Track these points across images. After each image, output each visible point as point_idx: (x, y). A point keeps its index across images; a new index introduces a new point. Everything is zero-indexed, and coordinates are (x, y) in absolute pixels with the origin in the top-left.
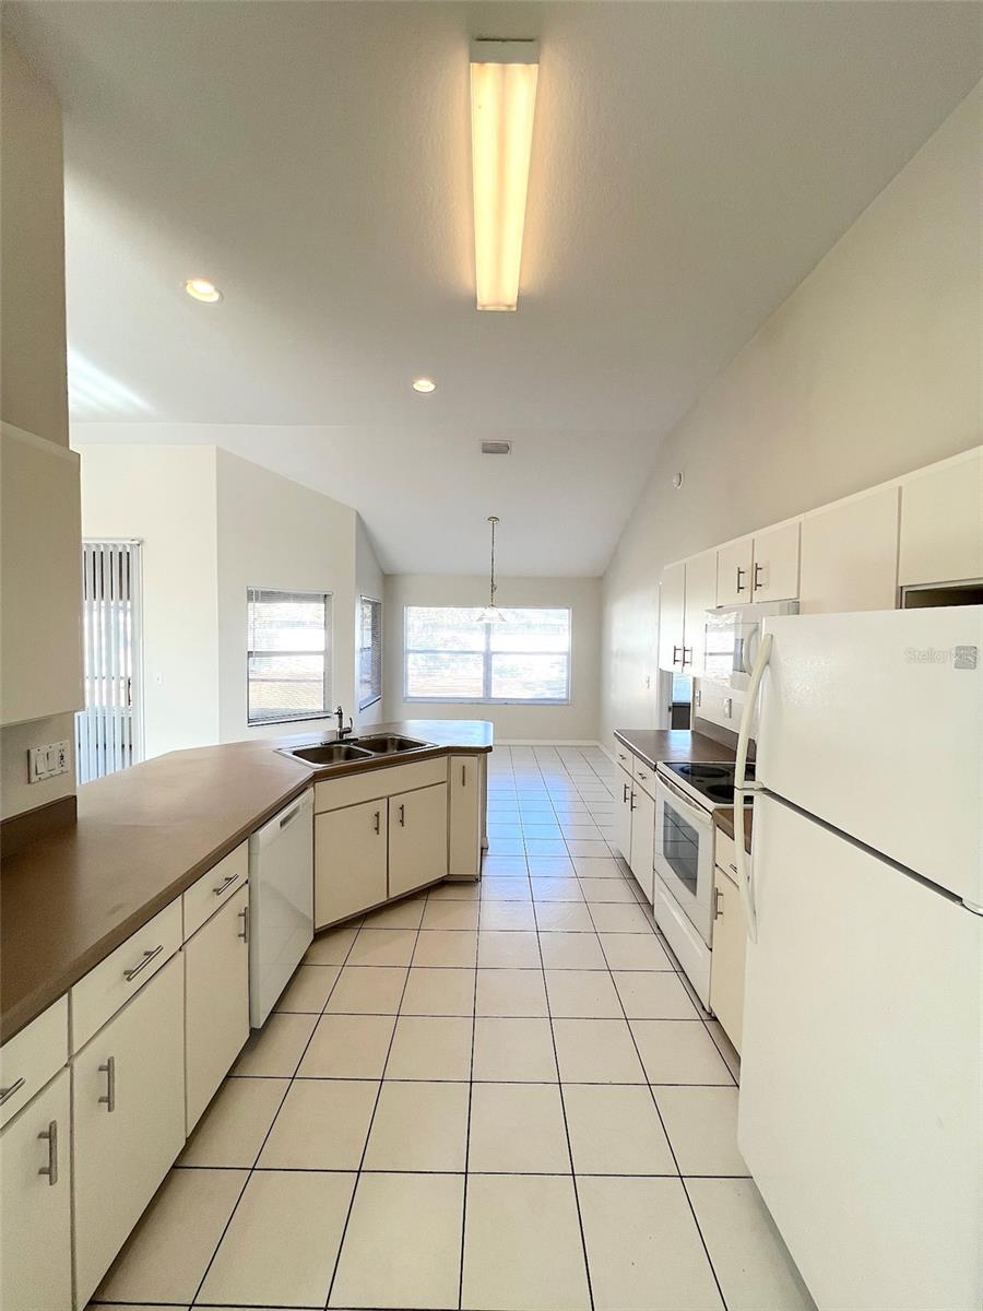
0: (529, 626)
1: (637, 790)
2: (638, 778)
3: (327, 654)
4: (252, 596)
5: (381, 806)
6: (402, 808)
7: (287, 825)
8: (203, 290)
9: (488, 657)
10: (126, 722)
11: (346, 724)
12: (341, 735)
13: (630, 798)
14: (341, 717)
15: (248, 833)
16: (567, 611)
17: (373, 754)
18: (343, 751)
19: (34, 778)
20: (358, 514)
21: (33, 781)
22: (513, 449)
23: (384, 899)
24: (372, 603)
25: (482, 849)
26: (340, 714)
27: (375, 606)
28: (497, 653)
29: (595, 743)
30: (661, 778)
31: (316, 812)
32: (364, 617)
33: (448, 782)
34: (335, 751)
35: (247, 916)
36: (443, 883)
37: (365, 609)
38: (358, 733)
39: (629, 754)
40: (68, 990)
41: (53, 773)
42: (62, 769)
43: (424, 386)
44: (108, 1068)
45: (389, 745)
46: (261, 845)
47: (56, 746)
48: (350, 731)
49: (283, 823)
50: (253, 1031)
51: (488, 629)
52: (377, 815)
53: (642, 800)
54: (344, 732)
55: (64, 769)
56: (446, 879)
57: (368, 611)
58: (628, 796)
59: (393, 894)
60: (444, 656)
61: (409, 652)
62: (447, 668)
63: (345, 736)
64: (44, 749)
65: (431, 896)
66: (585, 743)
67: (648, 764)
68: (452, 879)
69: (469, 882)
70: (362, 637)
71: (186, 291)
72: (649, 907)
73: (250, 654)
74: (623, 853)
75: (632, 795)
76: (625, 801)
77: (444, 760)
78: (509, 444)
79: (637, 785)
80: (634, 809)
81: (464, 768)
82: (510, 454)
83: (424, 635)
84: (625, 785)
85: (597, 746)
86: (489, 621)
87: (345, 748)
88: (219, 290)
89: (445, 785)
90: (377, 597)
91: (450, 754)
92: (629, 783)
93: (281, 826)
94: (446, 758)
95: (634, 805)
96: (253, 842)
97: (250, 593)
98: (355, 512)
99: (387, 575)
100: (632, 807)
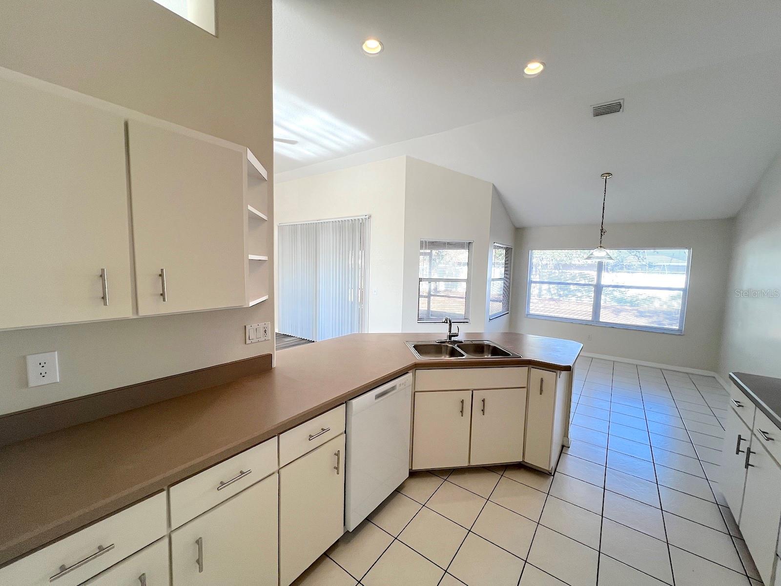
0: (651, 266)
1: (757, 447)
3: (468, 281)
4: (425, 245)
5: (467, 396)
6: (483, 401)
7: (383, 398)
8: (372, 46)
9: (598, 289)
11: (454, 330)
12: (450, 337)
13: (746, 452)
15: (345, 400)
16: (687, 251)
18: (449, 348)
19: (248, 342)
20: (494, 185)
21: (247, 343)
22: (626, 106)
23: (466, 464)
24: (505, 248)
25: (563, 446)
27: (508, 250)
28: (607, 286)
29: (712, 374)
31: (416, 390)
33: (527, 388)
34: (443, 349)
36: (521, 466)
37: (500, 252)
38: (463, 337)
39: (750, 404)
40: (165, 489)
41: (260, 340)
42: (265, 338)
43: (534, 68)
44: (198, 543)
45: (485, 349)
47: (262, 325)
49: (379, 396)
50: (346, 532)
51: (600, 267)
52: (462, 402)
53: (762, 461)
54: (452, 336)
55: (267, 339)
56: (523, 463)
57: (502, 253)
58: (743, 449)
59: (474, 463)
60: (572, 287)
61: (532, 282)
62: (574, 296)
63: (453, 339)
64: (255, 326)
65: (507, 474)
66: (700, 372)
69: (542, 473)
71: (362, 49)
73: (421, 280)
74: (729, 505)
75: (749, 451)
76: (737, 453)
77: (524, 370)
78: (621, 101)
79: (756, 439)
80: (749, 466)
81: (542, 380)
82: (623, 111)
83: (557, 271)
84: (740, 436)
85: (714, 377)
86: (600, 260)
87: (450, 347)
88: (381, 43)
89: (526, 389)
90: (510, 244)
91: (530, 366)
92: (746, 435)
93: (376, 399)
94: (527, 368)
95: (750, 463)
96: (349, 406)
97: (422, 242)
98: (492, 185)
99: (518, 228)
100: (747, 465)
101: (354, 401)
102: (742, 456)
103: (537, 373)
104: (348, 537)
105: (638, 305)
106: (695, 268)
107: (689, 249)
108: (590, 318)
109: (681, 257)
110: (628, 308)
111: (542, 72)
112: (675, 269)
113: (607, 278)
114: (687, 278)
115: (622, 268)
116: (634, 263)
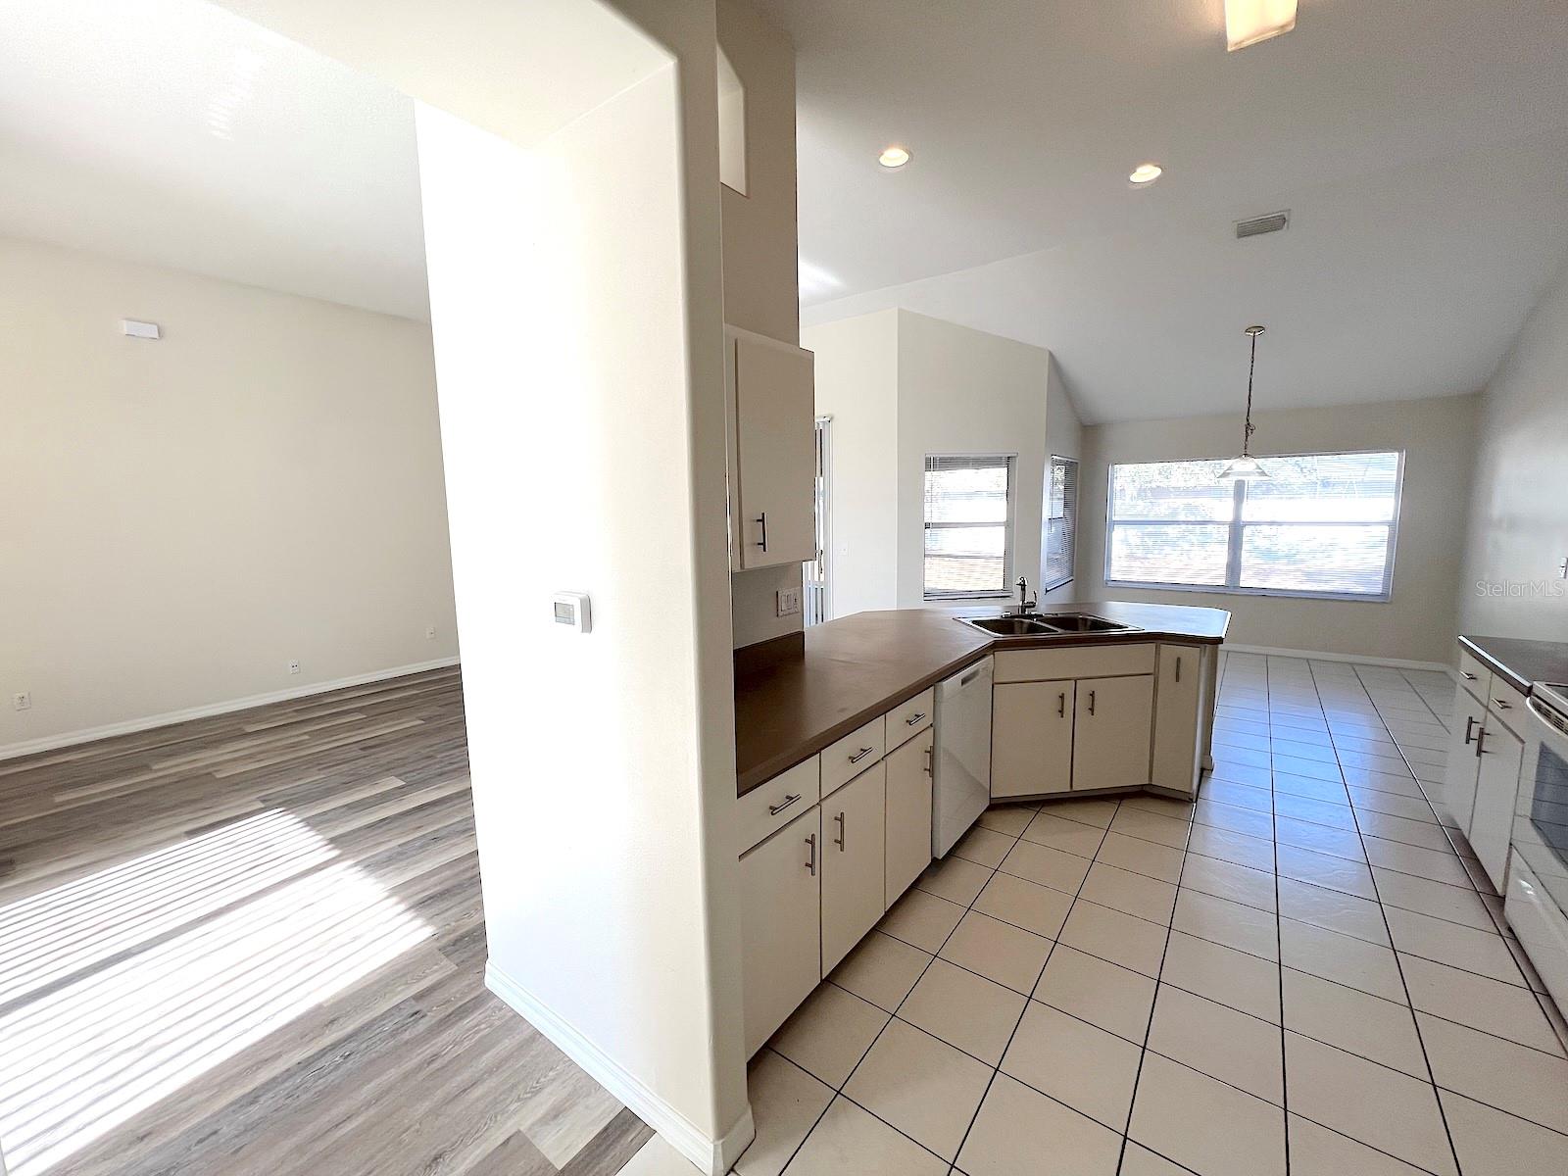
0: (1326, 484)
1: (1492, 726)
2: (1496, 708)
3: (1008, 525)
4: (933, 464)
5: (1067, 688)
6: (1092, 694)
7: (967, 684)
8: (895, 157)
9: (1236, 530)
10: (819, 591)
11: (1029, 598)
12: (1024, 608)
13: (1479, 739)
14: (1023, 589)
15: (932, 681)
16: (1396, 454)
17: (1060, 631)
18: (1025, 626)
19: (781, 614)
20: (1051, 354)
22: (1293, 220)
23: (1061, 786)
24: (1066, 464)
25: (1202, 770)
26: (1023, 586)
27: (1071, 468)
28: (1250, 523)
29: (1439, 667)
30: (1538, 708)
31: (995, 681)
32: (1054, 483)
33: (1155, 675)
34: (1016, 626)
35: (932, 753)
36: (1144, 793)
37: (1057, 472)
38: (1043, 608)
39: (1484, 673)
40: (819, 751)
41: (791, 611)
42: (796, 609)
43: (1146, 174)
44: (841, 819)
45: (1080, 625)
46: (945, 694)
47: (792, 591)
48: (1034, 606)
49: (964, 682)
50: (934, 860)
51: (1241, 491)
52: (1062, 697)
53: (1499, 741)
54: (1026, 607)
56: (1147, 789)
57: (1060, 474)
58: (1475, 734)
59: (1081, 785)
61: (1114, 523)
63: (1029, 611)
64: (786, 592)
65: (1125, 802)
66: (1419, 665)
67: (1517, 686)
68: (1155, 791)
69: (1179, 800)
70: (1052, 506)
71: (879, 162)
72: (1495, 900)
73: (927, 526)
74: (1459, 823)
75: (1482, 732)
76: (1467, 742)
77: (1151, 647)
78: (1286, 214)
79: (1492, 717)
80: (1483, 754)
81: (1179, 660)
82: (1288, 227)
83: (1140, 502)
84: (1471, 718)
85: (1444, 673)
86: (1240, 478)
87: (1027, 623)
88: (907, 151)
89: (1152, 677)
90: (1072, 455)
91: (1160, 641)
92: (1479, 714)
93: (962, 684)
94: (1153, 645)
95: (1484, 748)
96: (938, 691)
97: (928, 461)
98: (1047, 356)
99: (1085, 426)
100: (1480, 752)
101: (944, 683)
102: (1474, 744)
103: (1169, 651)
104: (937, 866)
105: (1302, 561)
106: (1409, 485)
107: (1400, 451)
108: (1222, 582)
109: (1385, 467)
110: (1281, 567)
111: (1159, 179)
112: (1372, 488)
113: (1250, 511)
114: (1397, 501)
115: (1268, 492)
116: (1292, 480)
